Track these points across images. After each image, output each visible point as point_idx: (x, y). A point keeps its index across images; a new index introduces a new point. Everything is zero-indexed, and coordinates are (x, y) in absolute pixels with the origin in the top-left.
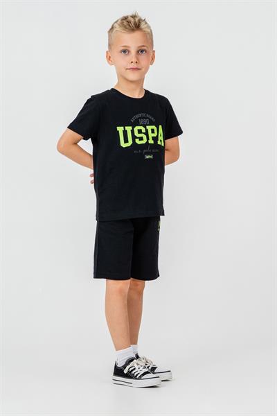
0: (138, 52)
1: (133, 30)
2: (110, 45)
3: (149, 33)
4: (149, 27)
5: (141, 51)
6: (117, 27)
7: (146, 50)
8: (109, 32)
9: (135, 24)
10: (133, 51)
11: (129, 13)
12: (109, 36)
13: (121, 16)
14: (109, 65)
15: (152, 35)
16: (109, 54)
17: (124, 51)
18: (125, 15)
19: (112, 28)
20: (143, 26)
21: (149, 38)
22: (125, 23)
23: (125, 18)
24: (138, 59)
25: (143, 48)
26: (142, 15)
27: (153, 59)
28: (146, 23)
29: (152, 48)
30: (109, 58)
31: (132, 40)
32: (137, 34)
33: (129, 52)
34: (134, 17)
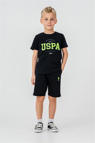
0: (51, 20)
1: (49, 12)
2: (41, 17)
3: (55, 13)
4: (55, 11)
5: (52, 19)
6: (44, 11)
7: (54, 19)
8: (41, 13)
9: (50, 10)
10: (49, 19)
11: (48, 6)
12: (41, 14)
13: (45, 7)
14: (41, 24)
15: (56, 14)
16: (41, 20)
17: (46, 19)
18: (47, 7)
19: (42, 11)
20: (53, 11)
21: (55, 15)
22: (47, 10)
23: (47, 8)
24: (51, 22)
25: (53, 18)
26: (53, 7)
27: (56, 22)
28: (54, 10)
29: (56, 18)
30: (41, 22)
31: (49, 16)
32: (51, 14)
33: (48, 19)
34: (50, 8)
